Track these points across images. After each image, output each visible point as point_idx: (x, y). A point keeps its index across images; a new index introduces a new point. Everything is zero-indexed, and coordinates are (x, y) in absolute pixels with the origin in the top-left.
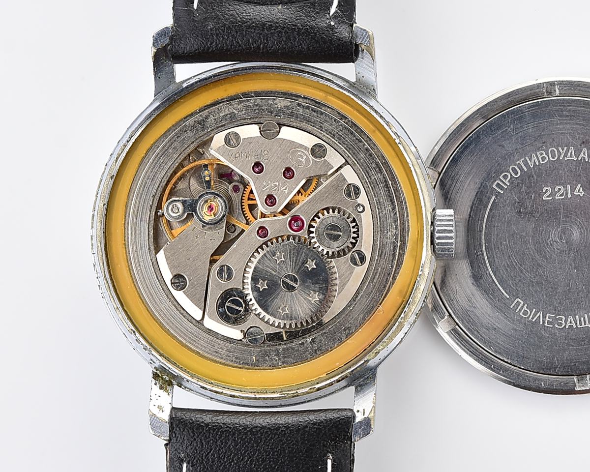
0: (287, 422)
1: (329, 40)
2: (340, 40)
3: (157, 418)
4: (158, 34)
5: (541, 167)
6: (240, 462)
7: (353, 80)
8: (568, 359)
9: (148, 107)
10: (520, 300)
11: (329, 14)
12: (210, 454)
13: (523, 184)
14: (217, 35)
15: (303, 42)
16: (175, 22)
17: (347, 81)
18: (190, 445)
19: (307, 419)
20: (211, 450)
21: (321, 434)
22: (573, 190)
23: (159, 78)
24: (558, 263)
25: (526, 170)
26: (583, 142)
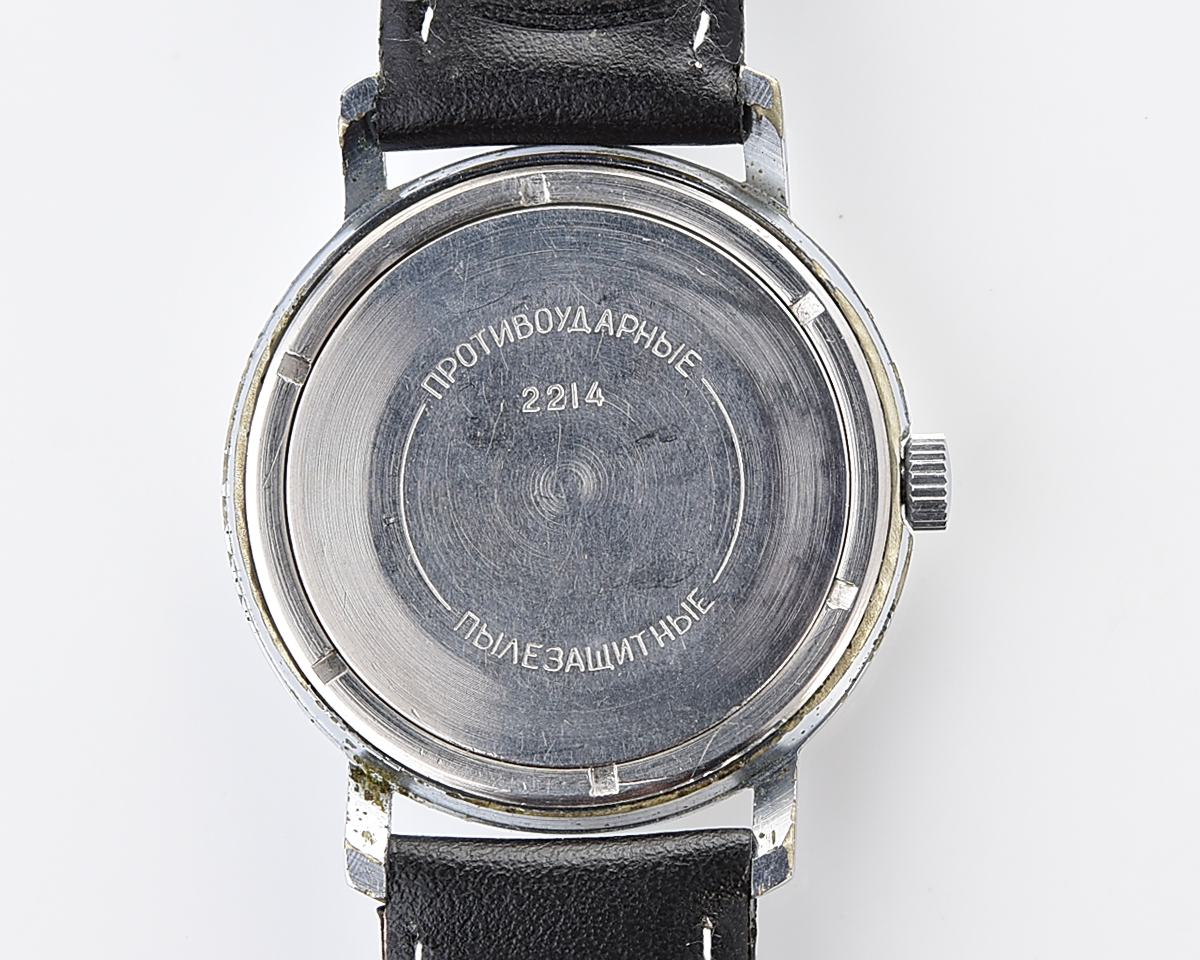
0: (620, 856)
1: (692, 97)
2: (713, 97)
3: (362, 855)
4: (351, 92)
5: (518, 347)
6: (530, 936)
7: (741, 178)
8: (569, 734)
9: (332, 240)
10: (472, 615)
11: (691, 46)
12: (469, 923)
13: (481, 380)
14: (469, 91)
15: (641, 102)
16: (384, 68)
17: (729, 181)
18: (429, 906)
19: (661, 850)
20: (471, 916)
21: (690, 878)
22: (583, 394)
23: (354, 180)
24: (551, 541)
25: (488, 352)
26: (605, 298)
